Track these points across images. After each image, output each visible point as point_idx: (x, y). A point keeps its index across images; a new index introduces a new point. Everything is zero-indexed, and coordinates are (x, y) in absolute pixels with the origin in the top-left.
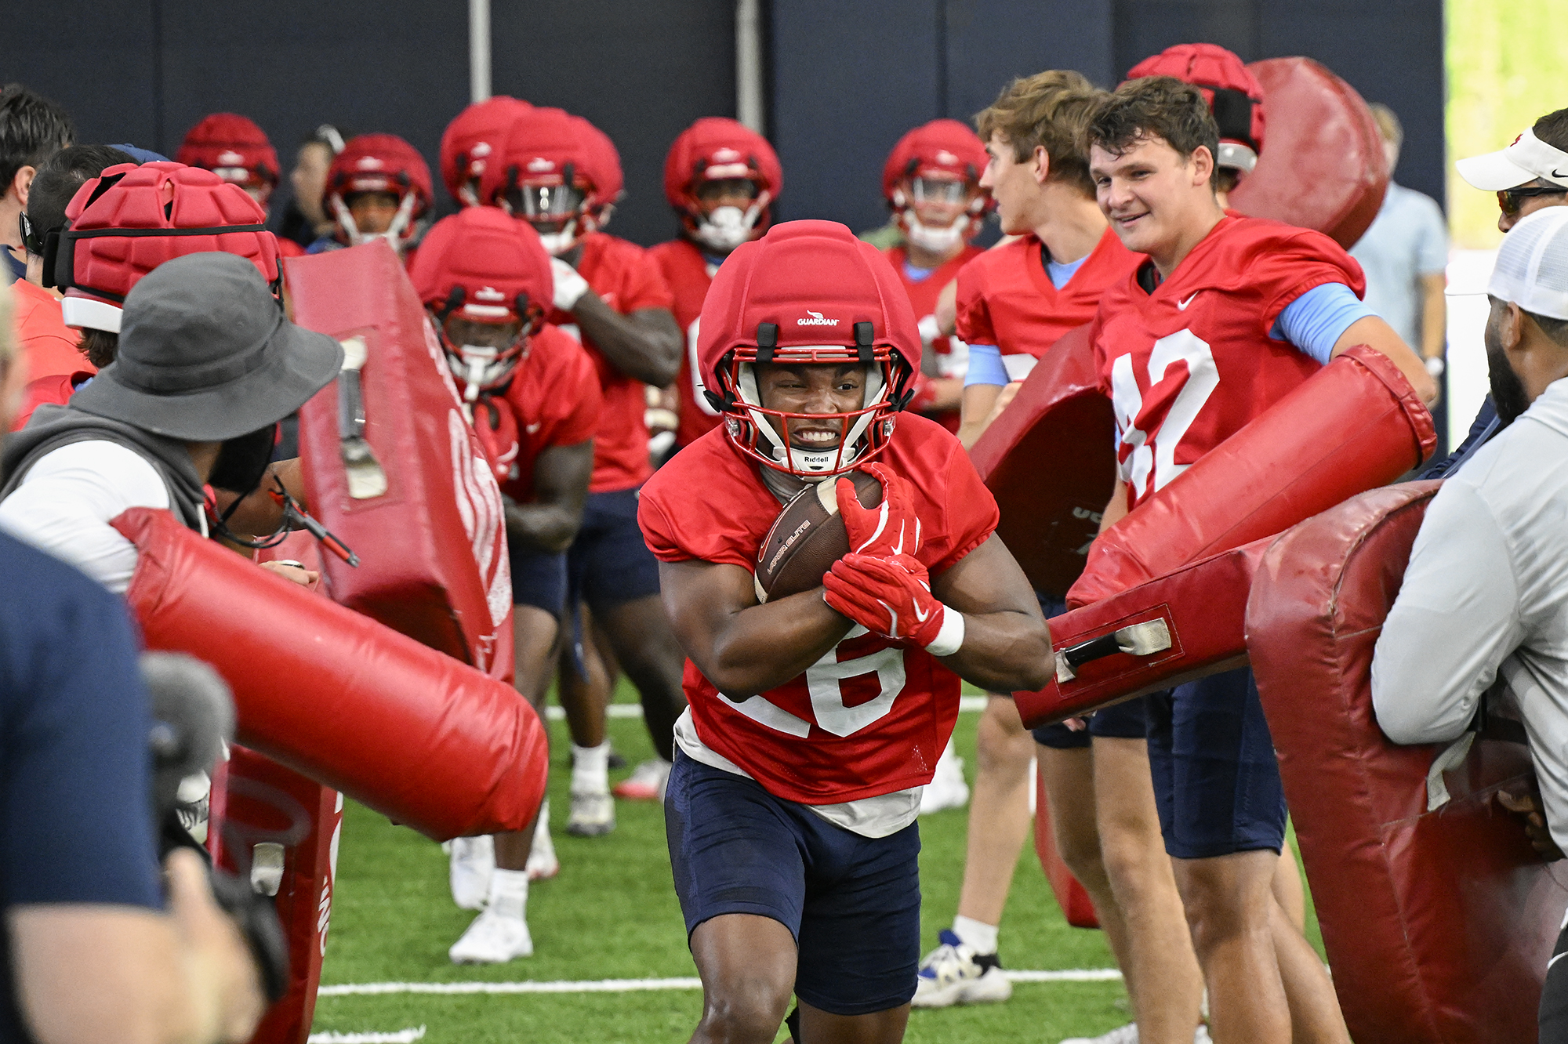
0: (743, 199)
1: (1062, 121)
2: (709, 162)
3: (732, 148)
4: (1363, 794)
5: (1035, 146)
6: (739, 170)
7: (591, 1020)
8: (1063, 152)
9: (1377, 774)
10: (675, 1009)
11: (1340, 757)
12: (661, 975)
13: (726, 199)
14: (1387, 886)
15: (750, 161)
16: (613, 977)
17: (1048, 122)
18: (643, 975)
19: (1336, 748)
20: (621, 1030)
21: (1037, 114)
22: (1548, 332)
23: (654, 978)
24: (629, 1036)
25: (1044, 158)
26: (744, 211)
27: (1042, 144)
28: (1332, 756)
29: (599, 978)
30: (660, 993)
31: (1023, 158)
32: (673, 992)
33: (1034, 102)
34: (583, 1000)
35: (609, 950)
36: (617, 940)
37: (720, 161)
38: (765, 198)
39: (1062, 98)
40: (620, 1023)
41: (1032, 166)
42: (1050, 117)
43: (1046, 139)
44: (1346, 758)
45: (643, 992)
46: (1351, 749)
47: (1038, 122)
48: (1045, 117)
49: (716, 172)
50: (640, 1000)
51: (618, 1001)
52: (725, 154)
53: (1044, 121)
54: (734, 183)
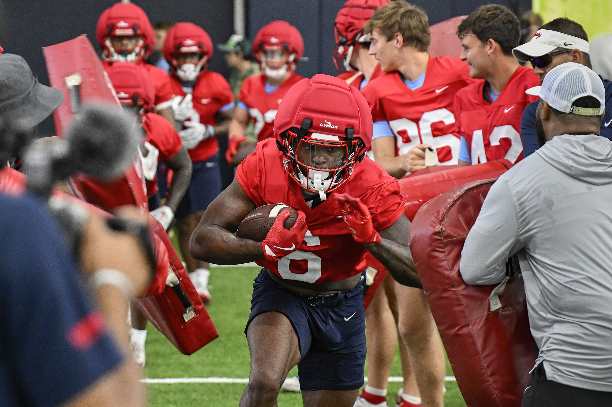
0: (195, 59)
1: (405, 21)
2: (182, 45)
3: (192, 40)
4: (460, 305)
5: (395, 33)
6: (195, 49)
7: (159, 396)
8: (407, 34)
9: (465, 296)
10: (195, 391)
11: (449, 290)
12: (190, 377)
13: (189, 60)
14: (474, 343)
15: (199, 45)
16: (170, 377)
17: (399, 23)
18: (182, 377)
19: (447, 287)
20: (171, 400)
21: (393, 20)
22: (556, 116)
23: (187, 377)
24: (175, 402)
25: (400, 38)
26: (196, 65)
27: (399, 32)
28: (446, 290)
29: (164, 377)
30: (189, 384)
31: (390, 39)
32: (194, 384)
33: (391, 16)
34: (156, 387)
35: (168, 365)
36: (172, 361)
37: (186, 46)
38: (205, 59)
39: (402, 12)
40: (171, 397)
41: (395, 42)
42: (399, 20)
43: (400, 29)
44: (451, 290)
45: (182, 384)
46: (453, 286)
47: (395, 23)
48: (397, 21)
49: (184, 49)
50: (180, 387)
51: (171, 387)
52: (189, 42)
53: (397, 23)
54: (192, 54)
